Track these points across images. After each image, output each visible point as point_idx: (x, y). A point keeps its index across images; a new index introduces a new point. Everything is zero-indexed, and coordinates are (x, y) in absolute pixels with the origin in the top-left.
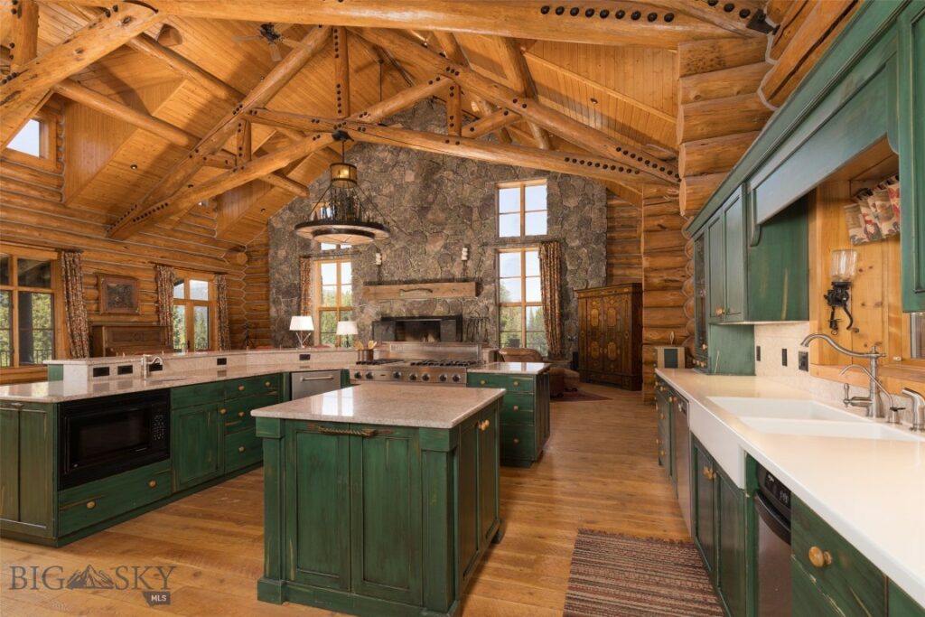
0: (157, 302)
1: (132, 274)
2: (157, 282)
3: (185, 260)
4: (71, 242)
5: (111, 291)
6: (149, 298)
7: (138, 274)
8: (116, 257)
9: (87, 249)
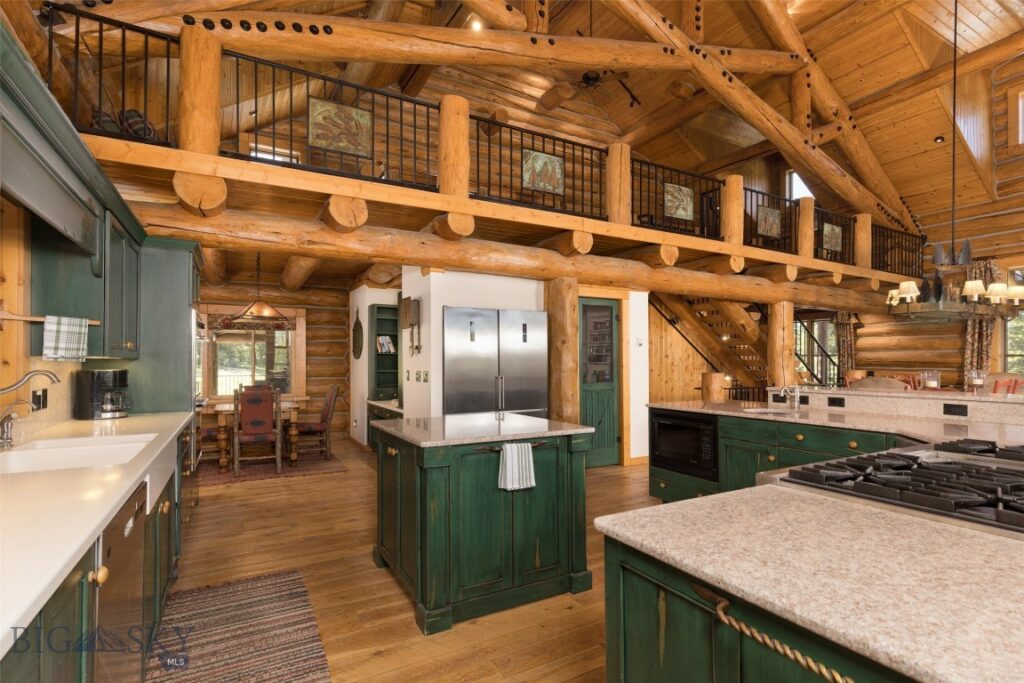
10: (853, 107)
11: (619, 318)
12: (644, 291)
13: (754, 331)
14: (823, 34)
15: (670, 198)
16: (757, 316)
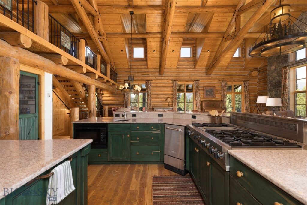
0: (221, 93)
1: (213, 85)
2: (221, 87)
3: (231, 78)
4: (197, 78)
5: (207, 91)
6: (218, 93)
7: (216, 85)
8: (209, 81)
9: (201, 80)
10: (107, 34)
11: (39, 83)
12: (51, 73)
13: (84, 93)
14: (103, 10)
15: (63, 38)
16: (85, 89)
